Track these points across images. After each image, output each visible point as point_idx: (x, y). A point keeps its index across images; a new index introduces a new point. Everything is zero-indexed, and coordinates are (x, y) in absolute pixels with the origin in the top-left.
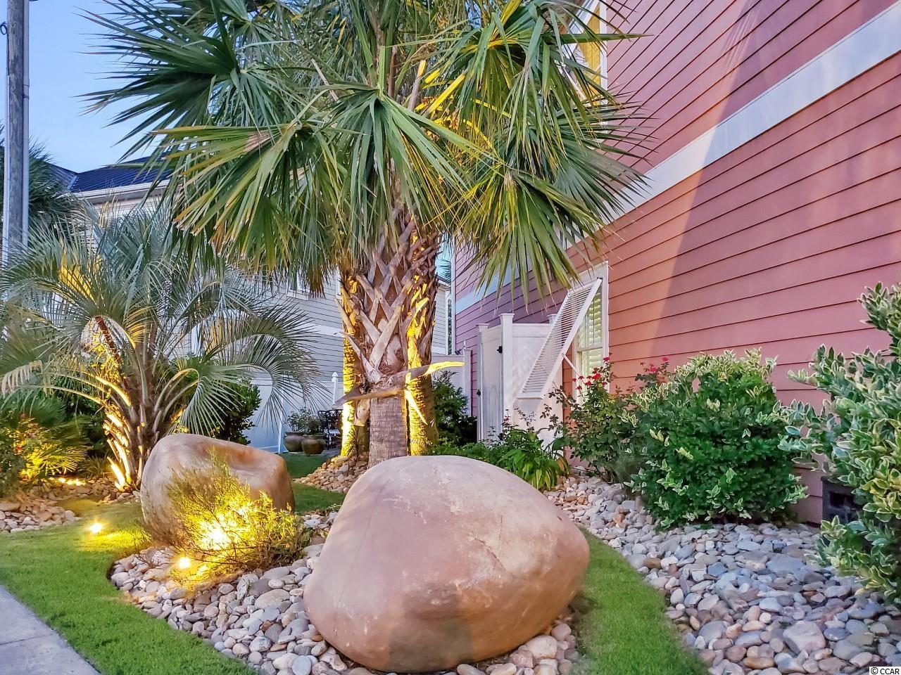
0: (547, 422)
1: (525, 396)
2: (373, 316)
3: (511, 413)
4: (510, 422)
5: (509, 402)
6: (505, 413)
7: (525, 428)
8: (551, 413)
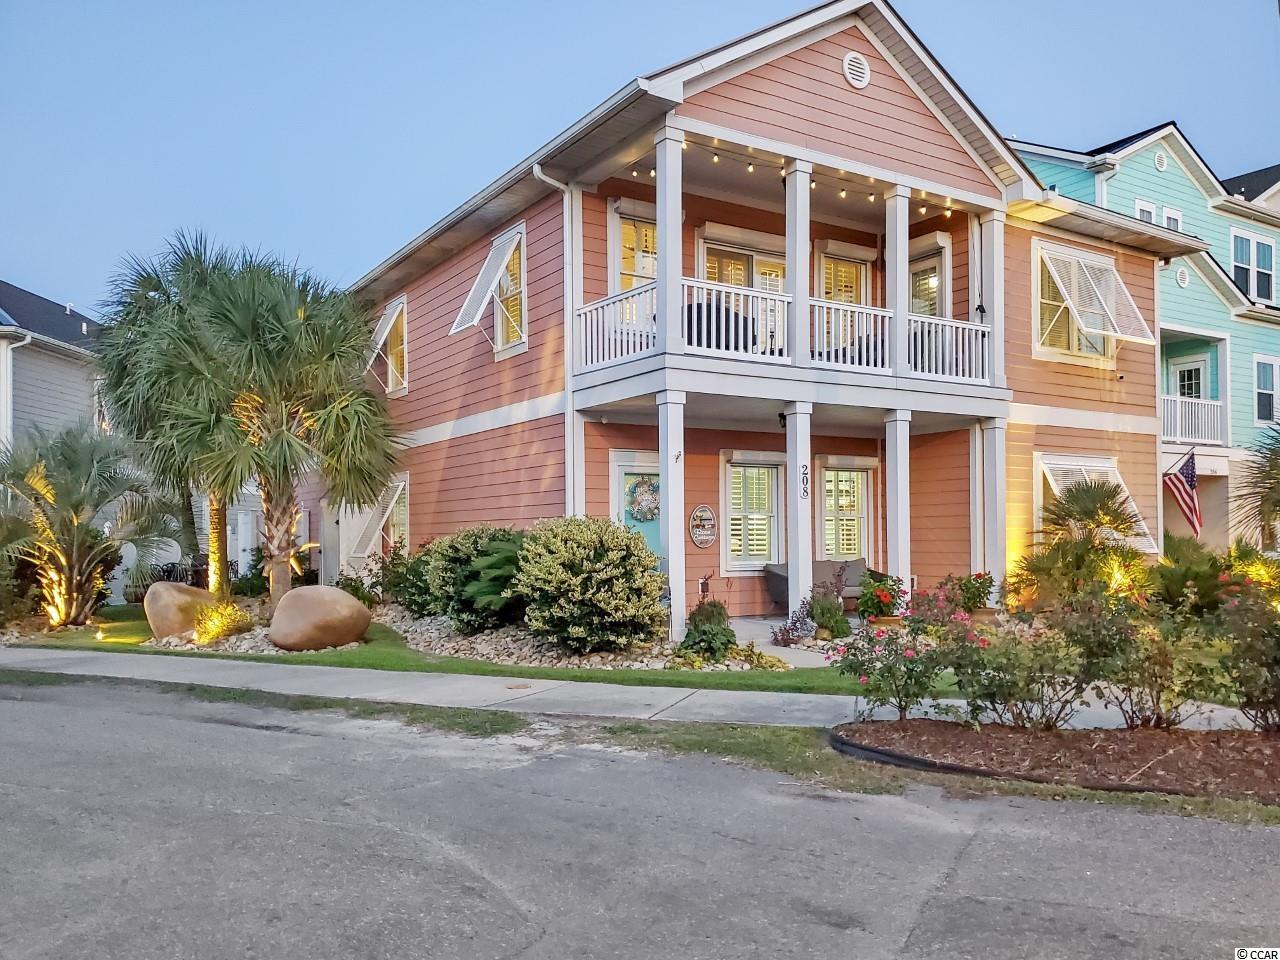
0: (366, 572)
1: (355, 555)
2: (274, 523)
3: (345, 568)
4: (345, 573)
5: (343, 561)
6: (341, 568)
7: (355, 577)
8: (369, 567)
